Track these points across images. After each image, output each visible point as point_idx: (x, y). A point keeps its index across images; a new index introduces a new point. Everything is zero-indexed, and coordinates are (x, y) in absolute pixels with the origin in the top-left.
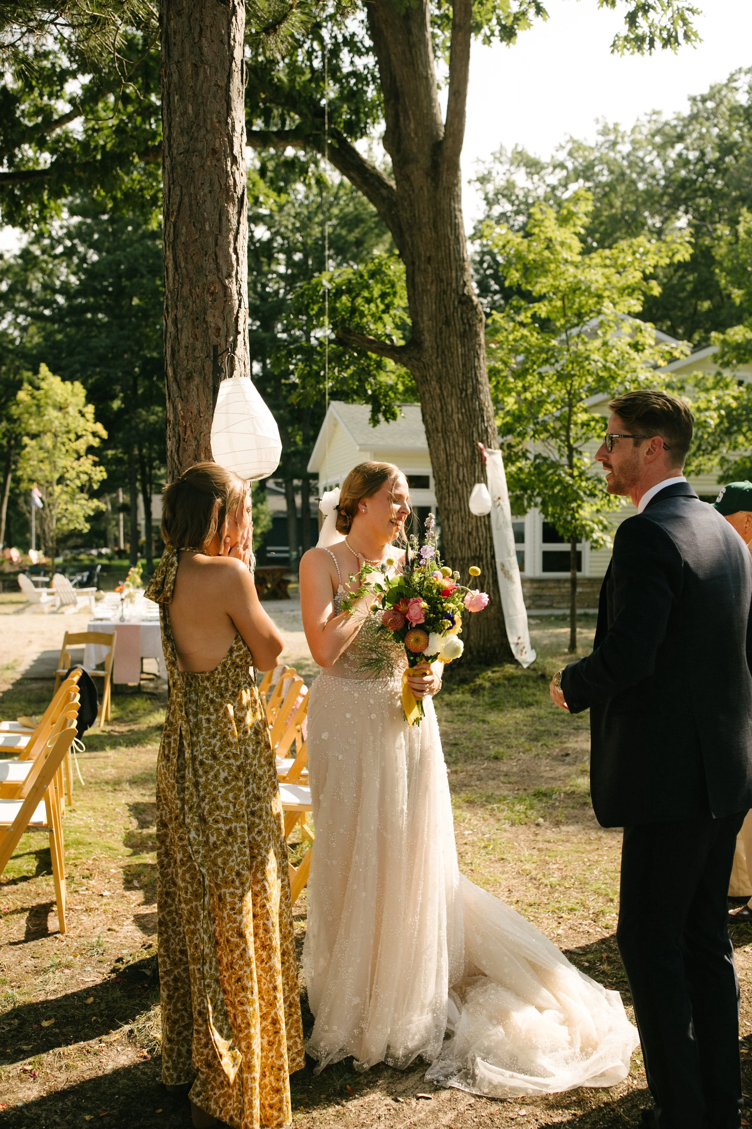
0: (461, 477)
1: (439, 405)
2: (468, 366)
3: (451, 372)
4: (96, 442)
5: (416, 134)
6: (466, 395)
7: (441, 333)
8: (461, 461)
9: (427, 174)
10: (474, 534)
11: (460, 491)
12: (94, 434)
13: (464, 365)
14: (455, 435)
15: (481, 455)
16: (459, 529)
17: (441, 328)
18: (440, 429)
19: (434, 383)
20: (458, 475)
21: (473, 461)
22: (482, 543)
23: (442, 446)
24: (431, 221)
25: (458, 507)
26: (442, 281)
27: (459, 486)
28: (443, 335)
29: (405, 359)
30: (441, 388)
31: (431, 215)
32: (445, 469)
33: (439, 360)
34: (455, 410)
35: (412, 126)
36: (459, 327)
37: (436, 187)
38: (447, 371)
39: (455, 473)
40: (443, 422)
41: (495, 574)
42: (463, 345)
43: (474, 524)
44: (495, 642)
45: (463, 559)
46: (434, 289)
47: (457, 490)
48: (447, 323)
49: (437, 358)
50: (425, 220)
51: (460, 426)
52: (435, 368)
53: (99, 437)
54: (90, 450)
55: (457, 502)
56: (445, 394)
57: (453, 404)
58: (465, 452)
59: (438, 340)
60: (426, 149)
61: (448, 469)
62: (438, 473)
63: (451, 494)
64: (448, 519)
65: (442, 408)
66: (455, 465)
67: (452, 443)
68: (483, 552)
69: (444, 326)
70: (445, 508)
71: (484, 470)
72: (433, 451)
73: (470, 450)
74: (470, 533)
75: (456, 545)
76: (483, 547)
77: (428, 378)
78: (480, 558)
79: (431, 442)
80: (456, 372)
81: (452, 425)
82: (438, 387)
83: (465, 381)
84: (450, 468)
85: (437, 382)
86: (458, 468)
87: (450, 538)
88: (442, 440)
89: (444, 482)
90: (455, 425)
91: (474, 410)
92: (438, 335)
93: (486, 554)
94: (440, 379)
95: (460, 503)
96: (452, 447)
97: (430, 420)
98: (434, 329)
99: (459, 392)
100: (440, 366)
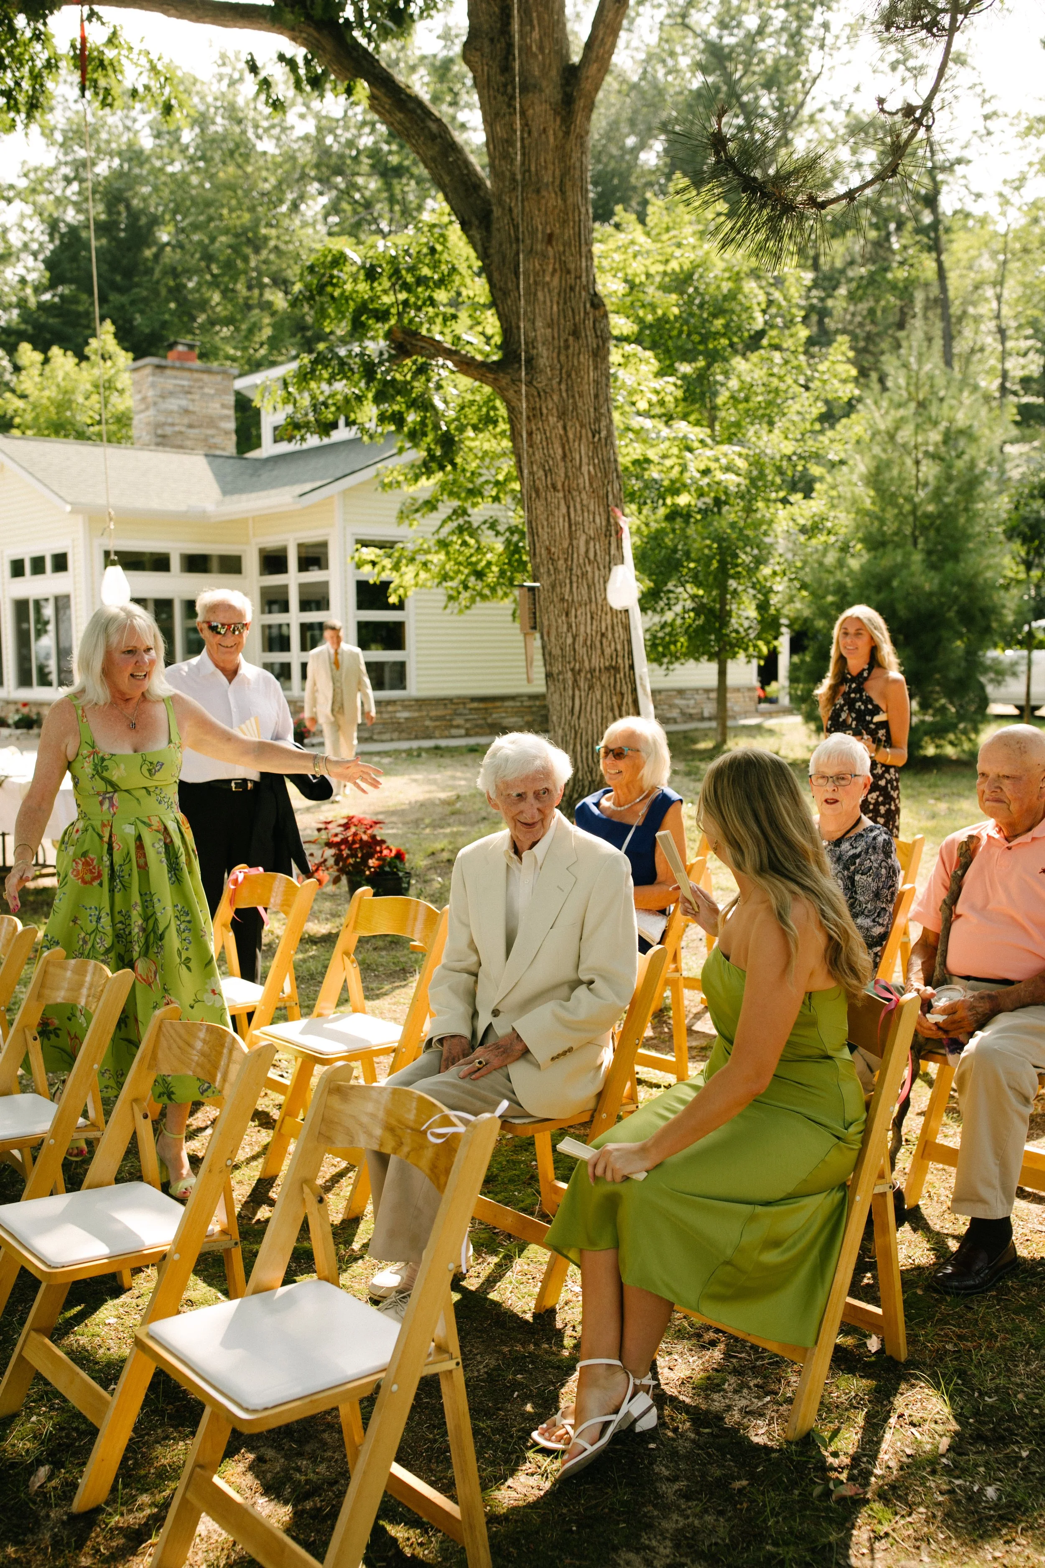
0: (591, 555)
1: (560, 451)
2: (602, 399)
3: (580, 404)
5: (541, 48)
6: (600, 439)
7: (567, 347)
8: (592, 533)
9: (556, 113)
10: (610, 636)
11: (590, 575)
13: (596, 396)
14: (584, 495)
15: (617, 524)
16: (586, 629)
17: (566, 341)
18: (559, 486)
19: (552, 420)
20: (587, 551)
21: (608, 535)
22: (619, 647)
23: (564, 510)
24: (557, 182)
25: (585, 597)
26: (568, 272)
27: (589, 569)
28: (571, 351)
29: (504, 382)
30: (565, 428)
31: (557, 173)
32: (566, 544)
33: (563, 387)
34: (585, 460)
35: (536, 35)
36: (593, 342)
37: (567, 133)
38: (575, 403)
39: (582, 550)
40: (567, 476)
41: (634, 690)
42: (596, 368)
43: (609, 621)
45: (592, 671)
46: (556, 282)
47: (584, 574)
48: (575, 333)
49: (560, 383)
50: (547, 178)
51: (591, 484)
52: (556, 398)
55: (584, 591)
56: (571, 436)
57: (582, 451)
58: (597, 521)
59: (563, 358)
60: (554, 73)
61: (571, 544)
62: (548, 549)
63: (574, 579)
64: (567, 615)
65: (564, 456)
66: (583, 538)
67: (578, 506)
68: (620, 661)
69: (571, 338)
70: (562, 600)
71: (619, 547)
72: (543, 517)
73: (604, 517)
74: (603, 635)
75: (582, 651)
76: (621, 654)
77: (545, 411)
78: (616, 669)
79: (539, 506)
80: (586, 405)
81: (581, 481)
82: (560, 425)
83: (598, 420)
84: (575, 542)
85: (559, 418)
86: (587, 543)
87: (569, 641)
88: (562, 502)
89: (561, 562)
90: (584, 480)
91: (609, 460)
92: (563, 351)
93: (623, 663)
94: (564, 413)
95: (590, 592)
96: (580, 512)
97: (541, 473)
98: (556, 342)
99: (590, 435)
100: (565, 394)
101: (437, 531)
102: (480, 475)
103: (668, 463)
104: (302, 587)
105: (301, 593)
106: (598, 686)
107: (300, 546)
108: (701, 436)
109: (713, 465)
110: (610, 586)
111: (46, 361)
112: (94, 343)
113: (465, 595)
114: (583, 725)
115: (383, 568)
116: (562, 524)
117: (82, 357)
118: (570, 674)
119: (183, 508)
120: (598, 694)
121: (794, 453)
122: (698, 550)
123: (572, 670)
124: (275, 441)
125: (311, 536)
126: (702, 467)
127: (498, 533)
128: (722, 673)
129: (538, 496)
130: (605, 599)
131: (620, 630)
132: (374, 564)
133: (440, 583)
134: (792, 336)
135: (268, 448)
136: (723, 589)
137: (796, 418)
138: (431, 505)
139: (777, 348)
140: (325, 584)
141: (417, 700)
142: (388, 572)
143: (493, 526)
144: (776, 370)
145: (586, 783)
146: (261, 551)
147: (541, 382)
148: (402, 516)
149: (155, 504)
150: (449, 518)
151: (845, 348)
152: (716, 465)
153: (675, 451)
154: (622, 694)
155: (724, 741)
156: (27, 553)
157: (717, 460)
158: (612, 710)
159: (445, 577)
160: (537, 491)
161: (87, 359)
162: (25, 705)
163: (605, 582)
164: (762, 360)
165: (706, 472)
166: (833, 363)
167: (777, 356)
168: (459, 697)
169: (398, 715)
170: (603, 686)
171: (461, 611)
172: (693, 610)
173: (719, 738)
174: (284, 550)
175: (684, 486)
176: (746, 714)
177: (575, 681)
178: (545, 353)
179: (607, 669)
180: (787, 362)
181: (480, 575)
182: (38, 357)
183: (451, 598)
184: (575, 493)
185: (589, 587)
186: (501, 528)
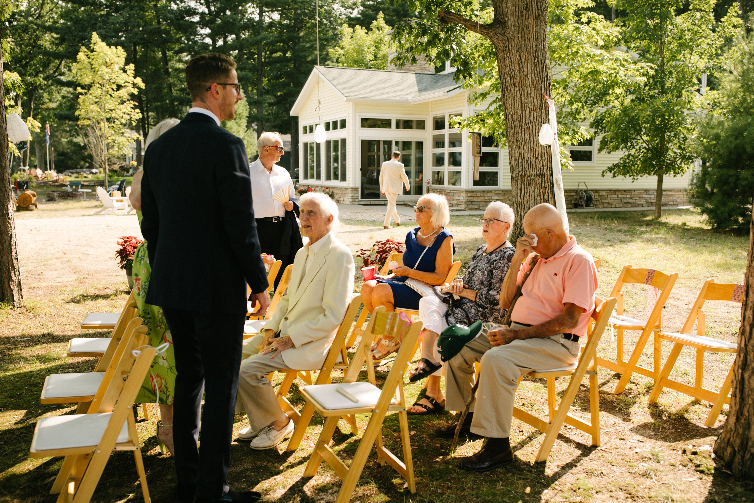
0: (532, 119)
1: (518, 67)
2: (540, 41)
3: (528, 44)
4: (136, 91)
6: (538, 61)
7: (522, 16)
8: (532, 108)
10: (540, 159)
11: (531, 128)
12: (135, 85)
13: (537, 39)
14: (529, 89)
15: (546, 103)
16: (528, 155)
17: (522, 12)
18: (517, 85)
19: (514, 52)
20: (530, 117)
21: (541, 108)
22: (544, 165)
23: (519, 96)
25: (528, 140)
27: (530, 125)
28: (524, 17)
29: (491, 34)
30: (520, 56)
32: (519, 113)
33: (520, 35)
34: (530, 71)
36: (535, 12)
38: (525, 43)
39: (527, 116)
40: (520, 80)
41: (552, 186)
43: (540, 152)
45: (530, 176)
47: (528, 128)
48: (527, 8)
49: (518, 33)
51: (533, 83)
52: (516, 41)
53: (138, 88)
54: (133, 97)
55: (528, 136)
56: (523, 60)
58: (535, 101)
59: (520, 21)
61: (522, 113)
62: (512, 116)
63: (523, 130)
65: (520, 70)
66: (528, 110)
67: (526, 95)
68: (545, 171)
69: (524, 11)
70: (517, 141)
71: (547, 114)
72: (509, 100)
73: (539, 99)
74: (536, 158)
75: (526, 166)
76: (545, 168)
77: (510, 48)
78: (543, 175)
79: (507, 94)
80: (531, 45)
81: (527, 82)
82: (517, 54)
83: (537, 51)
84: (524, 112)
85: (517, 51)
86: (530, 112)
87: (520, 161)
88: (518, 92)
89: (517, 122)
90: (529, 82)
91: (543, 72)
92: (520, 18)
93: (547, 173)
94: (520, 48)
95: (530, 137)
96: (526, 97)
97: (509, 78)
98: (517, 13)
99: (533, 59)
100: (520, 39)
105: (450, 138)
106: (533, 183)
110: (541, 134)
111: (354, 31)
112: (375, 22)
116: (518, 103)
117: (369, 29)
118: (520, 178)
119: (398, 98)
120: (533, 187)
123: (521, 175)
125: (455, 111)
128: (660, 181)
129: (507, 89)
130: (538, 140)
131: (545, 156)
135: (448, 69)
140: (460, 134)
141: (502, 191)
146: (434, 118)
147: (509, 34)
149: (385, 97)
151: (736, 9)
154: (545, 188)
155: (659, 216)
156: (331, 119)
157: (638, 70)
158: (540, 195)
161: (372, 30)
162: (327, 188)
163: (538, 132)
166: (729, 17)
167: (698, 15)
170: (536, 184)
172: (645, 148)
173: (656, 215)
174: (444, 117)
176: (684, 204)
177: (522, 180)
178: (511, 19)
179: (538, 175)
182: (351, 30)
184: (524, 88)
185: (530, 135)
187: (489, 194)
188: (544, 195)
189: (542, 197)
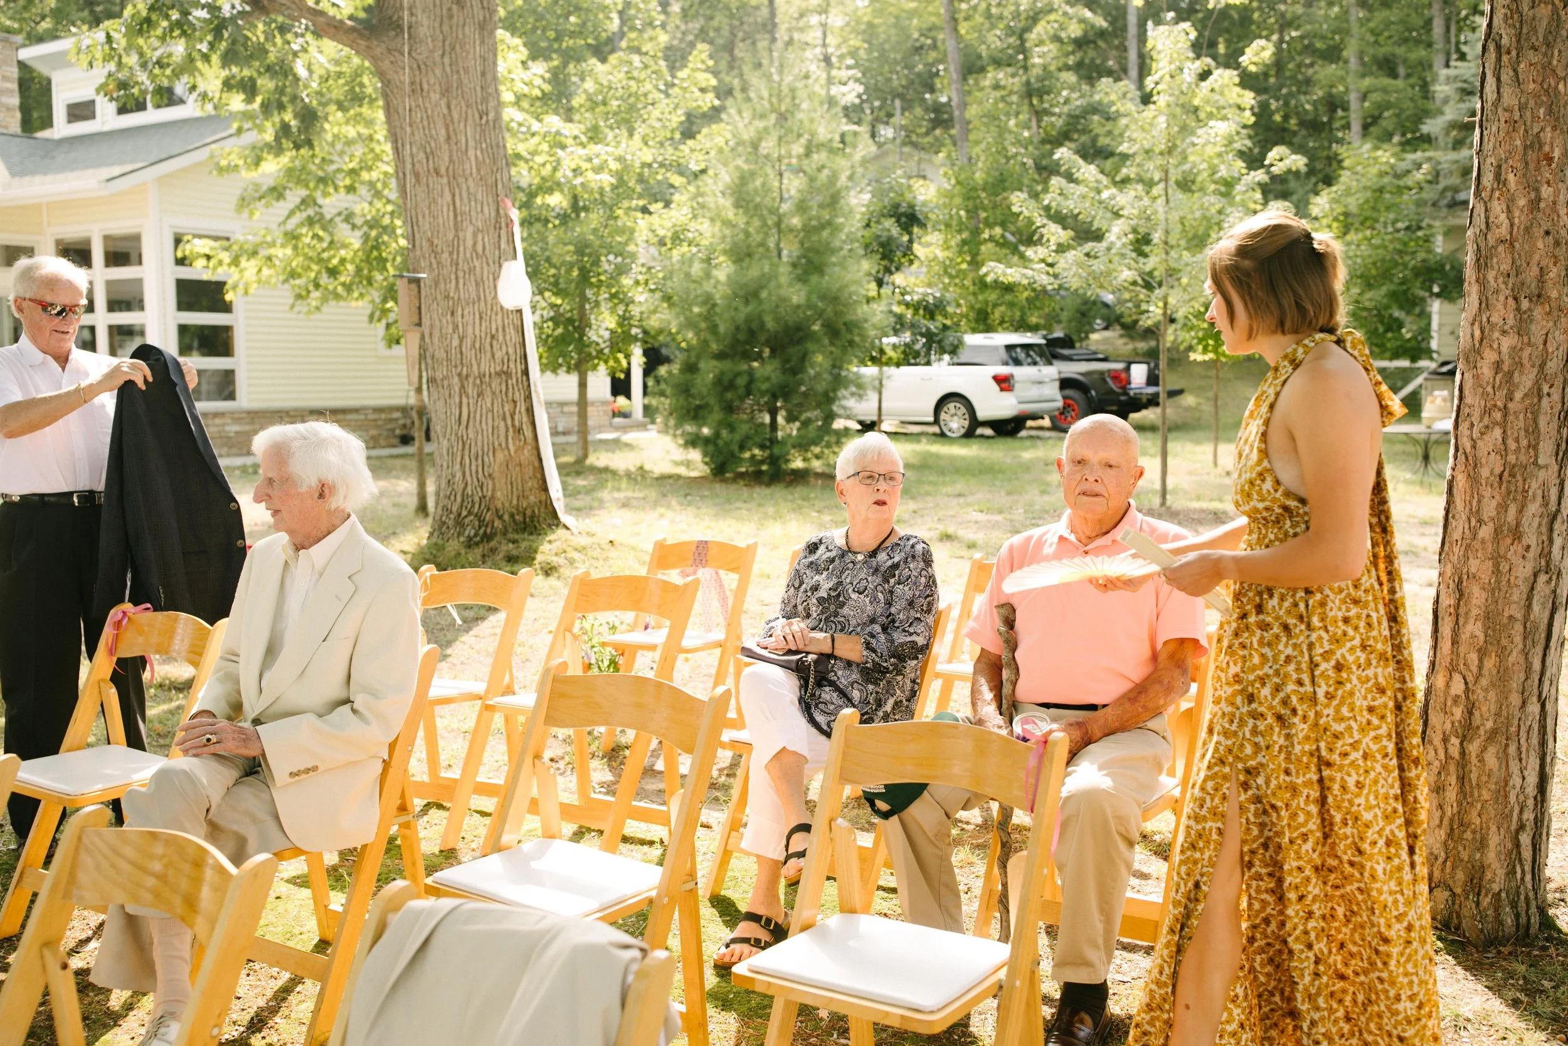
0: (480, 248)
1: (443, 132)
2: (489, 77)
3: (466, 81)
6: (487, 121)
7: (451, 17)
8: (480, 224)
10: (501, 338)
11: (478, 270)
13: (483, 74)
15: (507, 216)
16: (474, 329)
17: (450, 9)
18: (443, 171)
19: (435, 97)
20: (475, 244)
21: (498, 227)
22: (511, 351)
23: (448, 197)
25: (473, 295)
27: (477, 263)
28: (455, 20)
29: (378, 53)
30: (449, 107)
32: (450, 236)
33: (447, 60)
36: (479, 14)
38: (460, 79)
39: (469, 243)
40: (451, 160)
41: (529, 397)
42: (482, 42)
43: (500, 322)
44: (532, 498)
45: (481, 376)
47: (472, 270)
49: (443, 56)
51: (478, 170)
52: (438, 72)
55: (472, 288)
56: (456, 116)
57: (468, 133)
58: (486, 211)
59: (446, 28)
61: (457, 236)
62: (430, 242)
63: (461, 274)
64: (452, 314)
65: (449, 138)
66: (471, 229)
67: (465, 196)
68: (512, 365)
69: (455, 7)
70: (447, 297)
71: (509, 242)
72: (423, 205)
73: (493, 207)
74: (493, 337)
75: (469, 354)
76: (513, 358)
77: (425, 86)
78: (508, 374)
80: (472, 83)
81: (467, 166)
82: (443, 102)
83: (485, 100)
84: (461, 234)
85: (442, 95)
86: (475, 235)
87: (456, 343)
88: (447, 189)
89: (446, 255)
90: (471, 166)
91: (498, 145)
92: (445, 20)
93: (516, 368)
94: (447, 90)
95: (478, 290)
96: (466, 201)
97: (422, 156)
98: (438, 10)
99: (477, 116)
100: (448, 69)
101: (284, 222)
102: (332, 162)
103: (539, 159)
104: (110, 284)
105: (108, 292)
106: (488, 393)
107: (107, 238)
108: (576, 132)
109: (585, 165)
110: (501, 284)
113: (316, 294)
114: (471, 436)
115: (220, 263)
116: (446, 214)
118: (456, 379)
120: (489, 401)
121: (655, 161)
122: (560, 255)
123: (460, 375)
124: (69, 122)
125: (121, 226)
126: (573, 166)
127: (354, 227)
128: (583, 385)
129: (418, 180)
130: (495, 297)
131: (511, 332)
132: (208, 257)
133: (286, 281)
134: (651, 39)
135: (61, 127)
136: (584, 299)
137: (658, 125)
138: (277, 192)
139: (637, 50)
140: (139, 282)
141: (249, 412)
142: (225, 267)
143: (349, 218)
144: (635, 74)
145: (477, 499)
146: (58, 241)
147: (422, 53)
148: (244, 203)
150: (298, 208)
151: (704, 56)
152: (588, 165)
153: (545, 147)
154: (515, 402)
155: (586, 456)
157: (590, 160)
158: (504, 419)
159: (293, 275)
160: (417, 175)
163: (496, 278)
164: (622, 62)
165: (576, 171)
166: (693, 70)
167: (636, 59)
168: (296, 410)
169: (227, 428)
170: (494, 393)
171: (309, 312)
172: (551, 319)
173: (580, 453)
174: (88, 242)
175: (558, 184)
176: (600, 429)
177: (463, 387)
178: (425, 22)
179: (498, 374)
180: (646, 67)
181: (333, 272)
183: (299, 297)
184: (460, 180)
185: (477, 284)
186: (359, 221)
187: (217, 421)
188: (513, 419)
189: (509, 422)
